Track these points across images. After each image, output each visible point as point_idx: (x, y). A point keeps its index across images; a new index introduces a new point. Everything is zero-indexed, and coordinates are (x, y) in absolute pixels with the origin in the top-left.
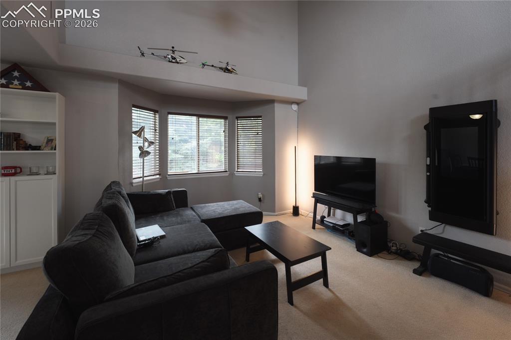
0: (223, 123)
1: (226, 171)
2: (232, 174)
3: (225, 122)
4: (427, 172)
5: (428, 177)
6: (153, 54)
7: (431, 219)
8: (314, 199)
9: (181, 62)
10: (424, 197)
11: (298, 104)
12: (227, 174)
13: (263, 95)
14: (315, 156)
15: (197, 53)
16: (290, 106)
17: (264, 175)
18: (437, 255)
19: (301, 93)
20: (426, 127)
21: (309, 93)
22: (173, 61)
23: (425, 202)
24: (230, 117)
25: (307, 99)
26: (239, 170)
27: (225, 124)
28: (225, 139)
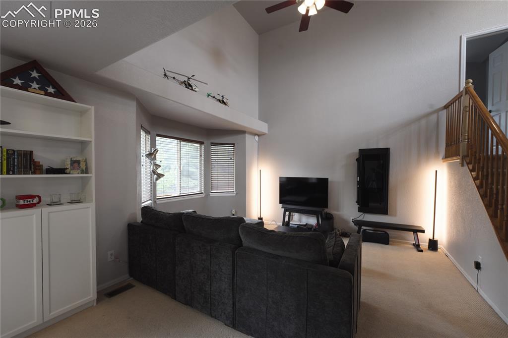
0: (199, 148)
1: (202, 193)
2: (207, 195)
3: (201, 147)
4: (358, 185)
5: (358, 188)
6: (174, 78)
7: (359, 212)
8: (283, 209)
9: (195, 90)
10: (356, 200)
11: (259, 136)
12: (202, 196)
13: (240, 126)
14: (280, 177)
15: (207, 84)
16: (254, 137)
17: (236, 194)
18: (365, 230)
19: (263, 127)
20: (357, 160)
21: (270, 128)
22: (190, 88)
23: (357, 202)
24: (205, 142)
25: (267, 132)
26: (212, 191)
27: (201, 149)
28: (200, 163)
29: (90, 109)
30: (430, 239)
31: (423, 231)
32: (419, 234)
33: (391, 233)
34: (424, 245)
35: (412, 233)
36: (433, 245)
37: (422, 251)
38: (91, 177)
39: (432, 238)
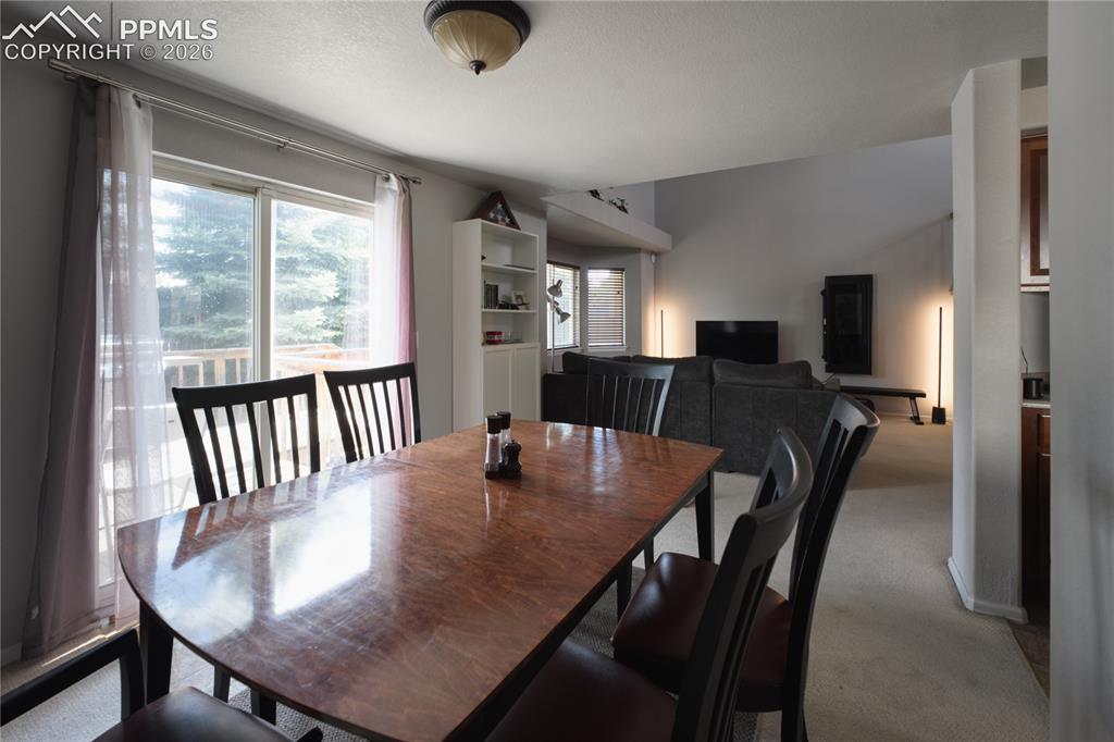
1: (577, 347)
3: (574, 274)
4: (824, 331)
5: (824, 335)
7: (827, 371)
10: (822, 353)
11: (656, 255)
14: (699, 324)
16: (650, 257)
17: (628, 349)
20: (823, 293)
23: (823, 357)
25: (670, 249)
26: (590, 344)
27: (574, 277)
28: (574, 299)
29: (534, 238)
30: (934, 408)
31: (923, 395)
32: (917, 399)
33: (874, 399)
34: (927, 416)
35: (908, 399)
36: (939, 415)
37: (922, 424)
38: (534, 314)
39: (937, 406)
